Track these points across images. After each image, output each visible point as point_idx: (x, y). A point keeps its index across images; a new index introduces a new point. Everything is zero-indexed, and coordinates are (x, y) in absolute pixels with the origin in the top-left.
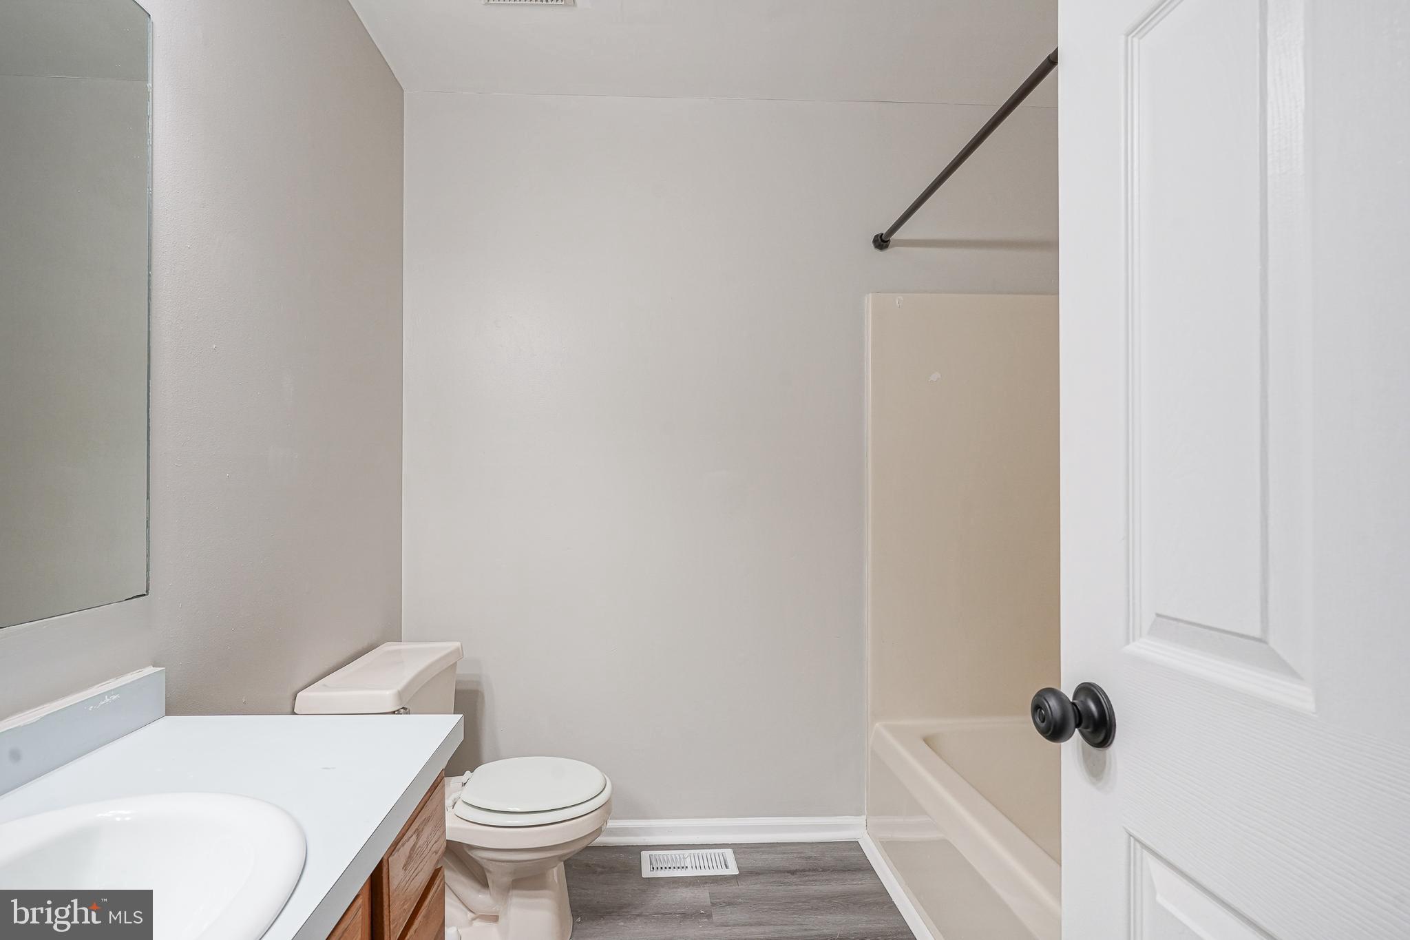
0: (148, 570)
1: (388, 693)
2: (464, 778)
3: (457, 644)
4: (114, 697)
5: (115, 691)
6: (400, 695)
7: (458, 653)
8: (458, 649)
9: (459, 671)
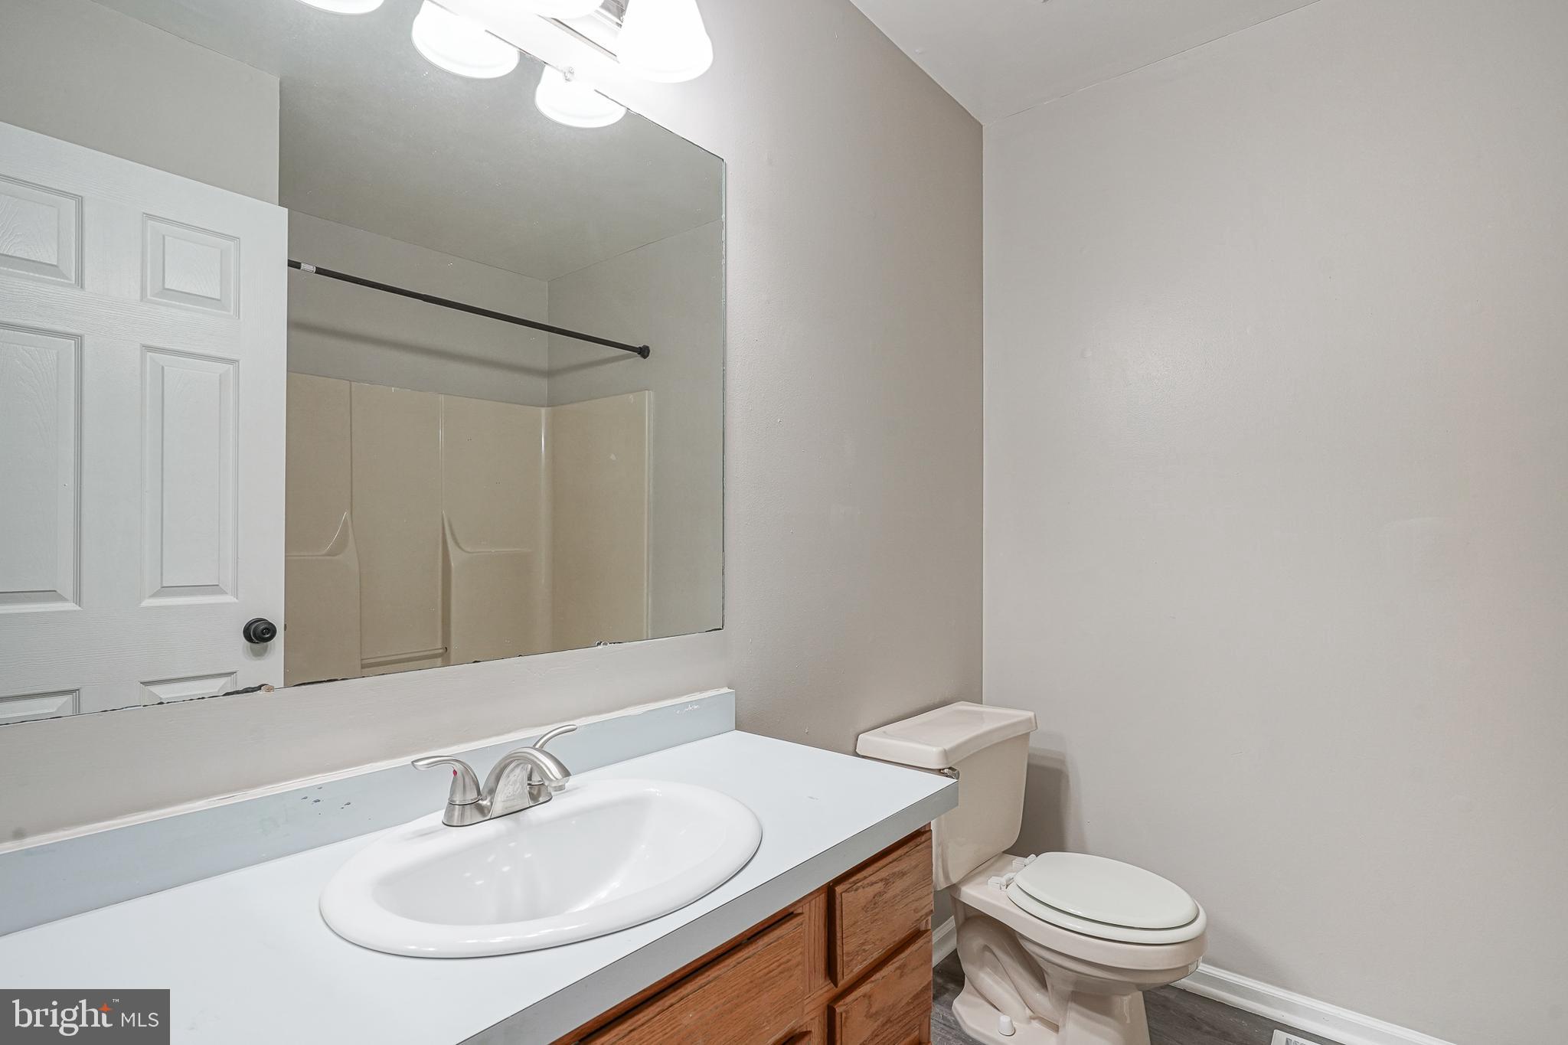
0: (723, 609)
1: (934, 749)
2: (1026, 860)
3: (1031, 714)
4: (696, 707)
5: (697, 702)
6: (946, 754)
7: (1032, 723)
8: (1030, 719)
9: (1034, 743)
